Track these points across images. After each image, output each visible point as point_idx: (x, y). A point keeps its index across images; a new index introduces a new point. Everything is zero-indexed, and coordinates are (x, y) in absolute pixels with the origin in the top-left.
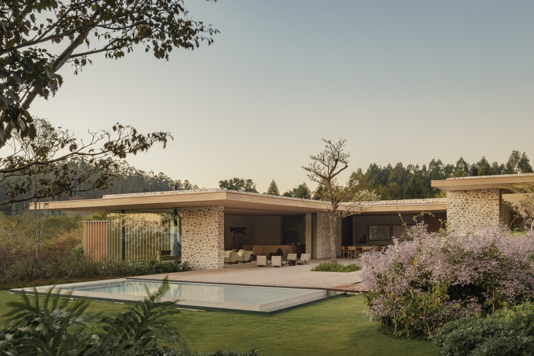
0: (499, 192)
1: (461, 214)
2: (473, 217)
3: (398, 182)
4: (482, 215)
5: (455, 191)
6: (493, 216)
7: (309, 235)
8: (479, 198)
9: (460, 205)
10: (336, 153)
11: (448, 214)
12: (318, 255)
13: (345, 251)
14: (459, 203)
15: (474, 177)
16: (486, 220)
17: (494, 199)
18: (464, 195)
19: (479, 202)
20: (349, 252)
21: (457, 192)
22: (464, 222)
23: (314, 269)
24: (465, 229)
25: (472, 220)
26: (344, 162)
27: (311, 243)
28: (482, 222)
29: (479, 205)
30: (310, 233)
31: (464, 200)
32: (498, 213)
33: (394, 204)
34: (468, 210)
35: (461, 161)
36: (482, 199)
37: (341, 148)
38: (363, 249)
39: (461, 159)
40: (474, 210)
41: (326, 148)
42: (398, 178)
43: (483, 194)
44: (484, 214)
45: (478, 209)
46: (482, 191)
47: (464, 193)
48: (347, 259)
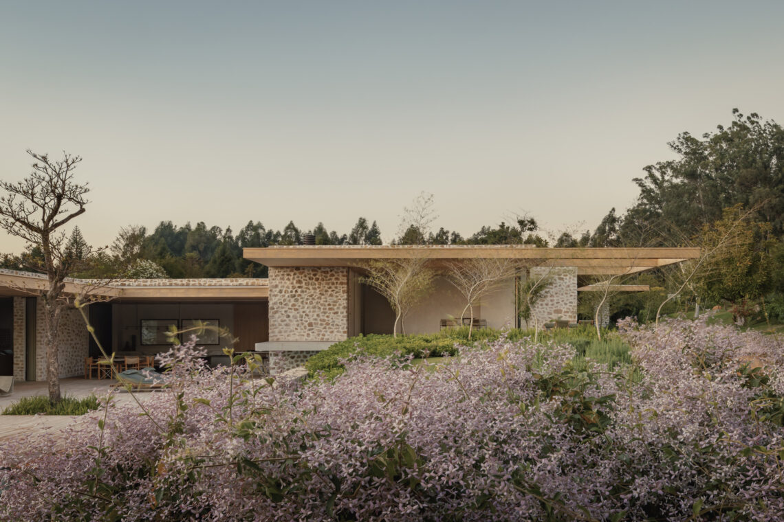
0: (347, 272)
1: (290, 304)
2: (308, 310)
3: (200, 252)
4: (322, 308)
5: (282, 267)
6: (338, 308)
7: (20, 339)
8: (317, 279)
9: (289, 290)
10: (60, 182)
11: (270, 304)
12: (40, 374)
13: (92, 366)
14: (288, 287)
15: (311, 247)
16: (327, 314)
17: (339, 282)
18: (295, 274)
19: (317, 286)
20: (99, 368)
21: (285, 269)
22: (295, 317)
23: (11, 409)
24: (296, 329)
25: (307, 315)
26: (78, 202)
27: (24, 353)
28: (322, 318)
29: (318, 291)
30: (24, 334)
31: (295, 282)
32: (345, 305)
33: (183, 285)
34: (302, 298)
35: (291, 227)
36: (322, 282)
37: (69, 173)
38: (126, 363)
39: (291, 223)
40: (311, 298)
41: (34, 170)
42: (200, 246)
43: (324, 275)
44: (325, 305)
45: (316, 298)
46: (323, 269)
47: (295, 271)
48: (96, 382)
